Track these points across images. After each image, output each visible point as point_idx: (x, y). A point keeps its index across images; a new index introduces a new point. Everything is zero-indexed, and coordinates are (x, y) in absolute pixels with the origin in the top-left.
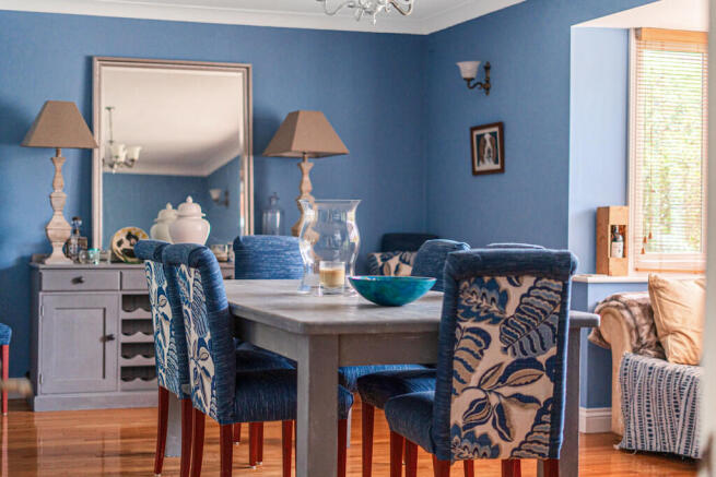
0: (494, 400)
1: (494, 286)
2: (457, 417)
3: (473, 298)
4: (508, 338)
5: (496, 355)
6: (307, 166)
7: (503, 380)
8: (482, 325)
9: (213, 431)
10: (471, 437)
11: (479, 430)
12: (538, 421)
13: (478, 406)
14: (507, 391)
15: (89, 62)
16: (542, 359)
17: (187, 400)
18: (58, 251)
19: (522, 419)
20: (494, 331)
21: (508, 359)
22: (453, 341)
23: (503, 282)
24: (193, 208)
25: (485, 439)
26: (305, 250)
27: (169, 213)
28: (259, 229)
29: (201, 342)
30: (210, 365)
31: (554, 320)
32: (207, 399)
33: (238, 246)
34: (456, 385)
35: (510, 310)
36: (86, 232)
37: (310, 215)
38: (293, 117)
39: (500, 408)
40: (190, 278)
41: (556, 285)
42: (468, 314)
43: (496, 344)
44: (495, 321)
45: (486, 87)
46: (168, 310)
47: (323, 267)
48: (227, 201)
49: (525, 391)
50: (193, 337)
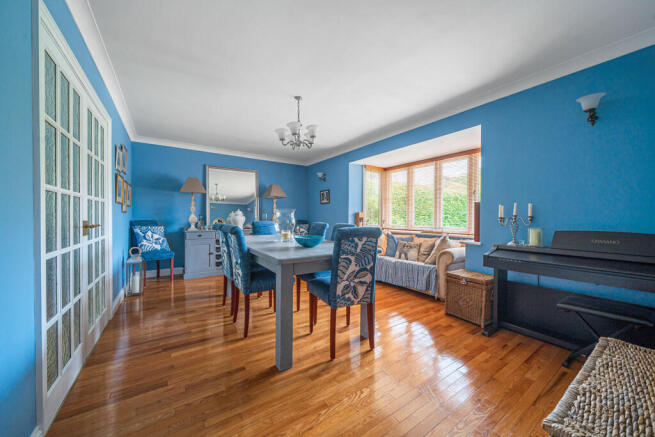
0: (352, 284)
1: (353, 241)
2: (339, 292)
3: (346, 246)
4: (358, 261)
5: (353, 268)
6: (275, 201)
7: (355, 277)
8: (349, 257)
9: (242, 295)
10: (344, 299)
11: (347, 296)
12: (367, 290)
13: (347, 287)
14: (356, 280)
15: (205, 167)
16: (368, 268)
17: (233, 283)
18: (193, 226)
19: (361, 290)
20: (353, 258)
21: (357, 269)
22: (338, 263)
23: (356, 240)
24: (239, 212)
25: (349, 299)
26: (277, 227)
27: (233, 214)
28: (261, 219)
29: (237, 263)
30: (240, 272)
31: (372, 253)
32: (240, 284)
33: (253, 224)
34: (339, 280)
35: (358, 250)
36: (204, 220)
37: (278, 214)
38: (271, 186)
39: (354, 287)
40: (233, 238)
41: (374, 240)
42: (344, 253)
43: (353, 263)
44: (353, 254)
45: (324, 180)
46: (225, 249)
47: (283, 232)
48: (252, 211)
49: (363, 280)
50: (234, 261)
